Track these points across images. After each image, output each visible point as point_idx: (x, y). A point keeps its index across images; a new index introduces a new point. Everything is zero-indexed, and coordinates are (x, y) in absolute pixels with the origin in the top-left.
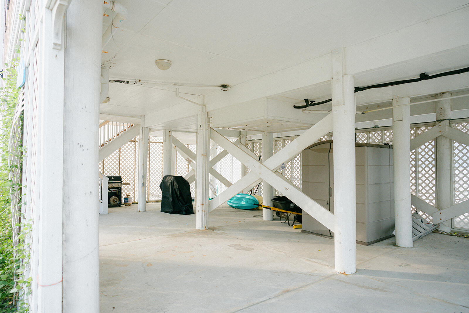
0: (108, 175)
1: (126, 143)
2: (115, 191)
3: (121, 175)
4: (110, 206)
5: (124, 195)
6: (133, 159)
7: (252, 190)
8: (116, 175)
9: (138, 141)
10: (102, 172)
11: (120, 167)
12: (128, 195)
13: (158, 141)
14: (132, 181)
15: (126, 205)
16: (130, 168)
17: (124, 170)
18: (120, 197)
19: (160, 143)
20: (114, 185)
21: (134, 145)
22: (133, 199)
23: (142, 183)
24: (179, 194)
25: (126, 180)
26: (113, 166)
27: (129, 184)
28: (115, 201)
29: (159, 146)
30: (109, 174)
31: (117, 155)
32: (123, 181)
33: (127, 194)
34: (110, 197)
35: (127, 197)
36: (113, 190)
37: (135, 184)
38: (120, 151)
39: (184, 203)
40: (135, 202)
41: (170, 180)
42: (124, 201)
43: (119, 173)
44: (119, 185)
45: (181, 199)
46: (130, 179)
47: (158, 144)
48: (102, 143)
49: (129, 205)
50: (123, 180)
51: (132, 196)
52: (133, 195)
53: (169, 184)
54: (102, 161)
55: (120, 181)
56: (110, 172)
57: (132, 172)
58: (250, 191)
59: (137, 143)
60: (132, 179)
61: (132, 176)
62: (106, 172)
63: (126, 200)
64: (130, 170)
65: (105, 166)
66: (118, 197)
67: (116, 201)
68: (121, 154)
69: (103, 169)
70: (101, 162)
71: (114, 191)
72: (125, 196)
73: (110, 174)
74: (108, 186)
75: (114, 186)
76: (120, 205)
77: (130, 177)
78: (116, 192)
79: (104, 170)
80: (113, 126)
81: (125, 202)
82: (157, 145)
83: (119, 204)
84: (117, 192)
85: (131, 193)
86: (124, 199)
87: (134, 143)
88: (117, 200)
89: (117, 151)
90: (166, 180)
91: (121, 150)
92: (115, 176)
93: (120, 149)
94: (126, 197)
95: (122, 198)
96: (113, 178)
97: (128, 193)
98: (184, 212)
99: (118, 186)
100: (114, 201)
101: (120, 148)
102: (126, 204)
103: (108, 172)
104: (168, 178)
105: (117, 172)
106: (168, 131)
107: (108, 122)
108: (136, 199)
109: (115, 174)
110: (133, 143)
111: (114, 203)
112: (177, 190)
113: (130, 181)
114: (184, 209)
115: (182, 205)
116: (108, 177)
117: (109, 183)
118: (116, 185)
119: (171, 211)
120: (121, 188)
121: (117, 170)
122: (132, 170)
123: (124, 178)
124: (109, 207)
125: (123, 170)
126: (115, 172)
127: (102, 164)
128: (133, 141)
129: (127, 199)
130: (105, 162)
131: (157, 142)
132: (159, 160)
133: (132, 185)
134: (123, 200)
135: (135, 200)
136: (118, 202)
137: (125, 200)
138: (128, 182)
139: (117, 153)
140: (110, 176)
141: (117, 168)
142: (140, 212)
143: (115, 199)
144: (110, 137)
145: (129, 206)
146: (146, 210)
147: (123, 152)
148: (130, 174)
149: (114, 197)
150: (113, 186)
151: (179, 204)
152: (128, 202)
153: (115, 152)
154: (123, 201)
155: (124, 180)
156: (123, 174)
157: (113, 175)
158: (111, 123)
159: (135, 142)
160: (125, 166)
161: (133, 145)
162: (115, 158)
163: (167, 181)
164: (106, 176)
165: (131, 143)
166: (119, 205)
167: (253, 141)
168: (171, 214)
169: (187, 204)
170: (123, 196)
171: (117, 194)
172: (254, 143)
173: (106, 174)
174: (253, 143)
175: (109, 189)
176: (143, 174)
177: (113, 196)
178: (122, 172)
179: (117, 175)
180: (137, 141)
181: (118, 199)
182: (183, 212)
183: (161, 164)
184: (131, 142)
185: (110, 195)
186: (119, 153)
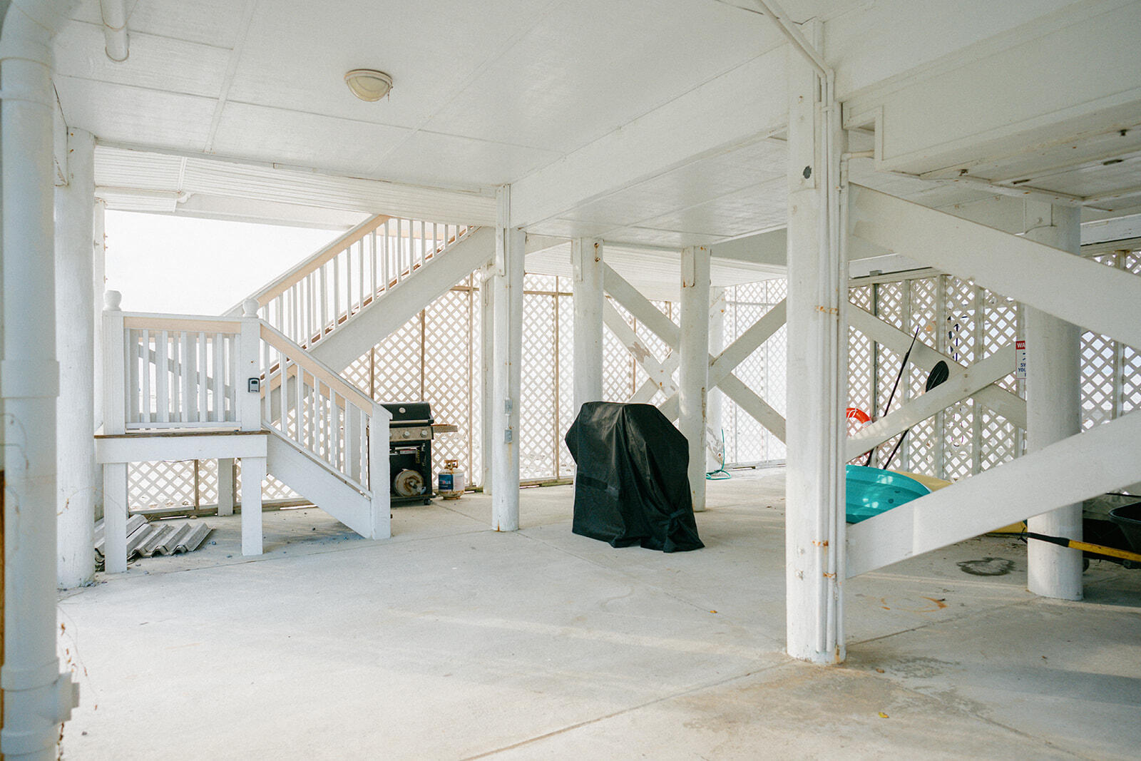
0: (389, 399)
1: (442, 292)
2: (411, 452)
3: (429, 399)
4: (398, 501)
5: (438, 464)
6: (462, 346)
7: (871, 452)
8: (411, 400)
9: (478, 289)
10: (368, 391)
11: (423, 373)
12: (451, 464)
13: (539, 288)
14: (462, 420)
15: (445, 499)
16: (456, 377)
17: (438, 383)
18: (425, 471)
19: (548, 293)
20: (407, 433)
21: (467, 303)
22: (466, 475)
23: (506, 431)
24: (649, 472)
25: (444, 414)
26: (402, 371)
27: (453, 429)
28: (412, 484)
29: (545, 305)
30: (391, 397)
31: (415, 333)
32: (436, 417)
33: (447, 462)
34: (394, 472)
35: (449, 471)
36: (405, 451)
37: (471, 427)
38: (422, 320)
39: (666, 508)
40: (471, 484)
41: (611, 418)
42: (440, 484)
43: (422, 392)
44: (424, 433)
45: (655, 492)
46: (456, 414)
47: (539, 298)
48: (365, 295)
49: (455, 497)
50: (433, 414)
51: (464, 465)
52: (466, 463)
53: (605, 433)
54: (369, 353)
55: (426, 421)
56: (395, 390)
57: (461, 389)
58: (865, 454)
59: (475, 297)
60: (461, 413)
61: (461, 401)
62: (382, 390)
63: (447, 481)
64: (456, 382)
65: (376, 371)
66: (421, 473)
67: (415, 487)
68: (427, 333)
69: (372, 379)
70: (363, 358)
71: (408, 452)
72: (440, 467)
73: (395, 397)
74: (391, 438)
75: (407, 437)
76: (427, 500)
77: (456, 407)
78: (414, 455)
79: (376, 384)
80: (399, 241)
81: (441, 486)
82: (537, 301)
83: (425, 493)
84: (417, 456)
85: (461, 457)
86: (441, 477)
87: (468, 295)
88: (418, 482)
89: (415, 320)
90: (595, 419)
91: (427, 320)
92: (408, 402)
93: (424, 316)
94: (445, 471)
95: (433, 476)
96: (402, 410)
97: (449, 457)
98: (667, 540)
99: (422, 436)
100: (407, 485)
101: (424, 311)
102: (446, 495)
103: (389, 391)
104: (603, 413)
105: (414, 391)
106: (589, 243)
107: (383, 218)
108: (475, 477)
109: (408, 397)
110: (462, 296)
111: (410, 491)
112: (643, 459)
113: (456, 419)
114: (667, 527)
115: (660, 514)
116: (388, 407)
117: (391, 426)
118: (413, 434)
119: (617, 536)
120: (428, 443)
121: (415, 384)
122: (462, 383)
123: (438, 408)
124: (394, 504)
125: (432, 383)
126: (408, 390)
127: (368, 364)
128: (461, 289)
129: (451, 478)
130: (376, 358)
131: (537, 293)
132: (544, 351)
133: (461, 432)
134: (435, 479)
135: (474, 480)
136: (420, 489)
137: (444, 482)
138: (450, 421)
139: (414, 326)
140: (395, 402)
141: (414, 378)
142: (499, 531)
143: (410, 478)
144: (391, 276)
145: (457, 502)
146: (522, 523)
147: (433, 326)
148: (456, 395)
149: (406, 473)
150: (404, 435)
151: (645, 508)
152: (451, 487)
153: (408, 326)
154: (436, 483)
155: (439, 414)
156: (432, 395)
157: (401, 399)
158: (393, 223)
159: (469, 290)
160: (438, 370)
161: (462, 303)
162: (408, 346)
163: (599, 423)
164: (382, 402)
165: (457, 297)
166: (423, 499)
167: (876, 280)
168: (616, 546)
169: (676, 510)
170: (437, 470)
171: (418, 462)
172: (878, 284)
173: (382, 397)
174: (874, 284)
175: (393, 445)
176: (510, 397)
177: (405, 470)
178: (432, 389)
179: (415, 399)
180: (476, 289)
181: (420, 478)
182: (663, 542)
183: (549, 363)
184: (456, 292)
185: (397, 465)
186: (420, 326)
